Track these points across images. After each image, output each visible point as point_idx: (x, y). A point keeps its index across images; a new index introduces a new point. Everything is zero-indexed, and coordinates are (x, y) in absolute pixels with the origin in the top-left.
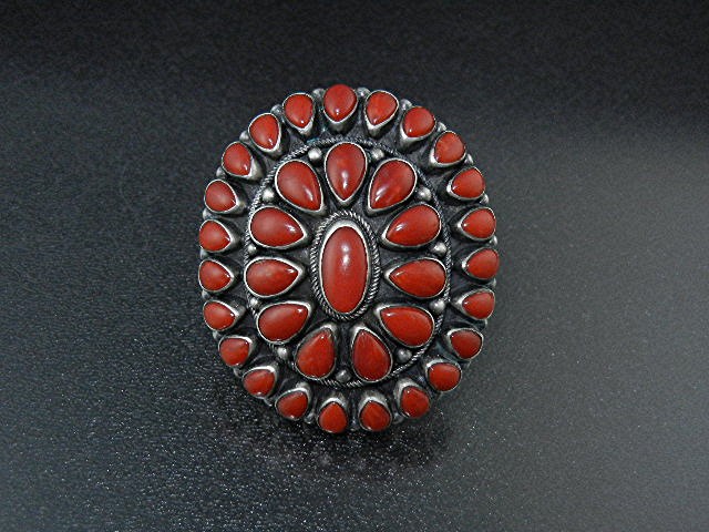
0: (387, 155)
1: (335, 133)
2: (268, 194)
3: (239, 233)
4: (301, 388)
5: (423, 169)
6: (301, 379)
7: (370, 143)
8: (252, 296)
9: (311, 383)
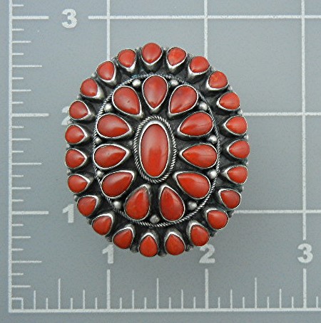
0: (180, 83)
1: (149, 72)
2: (108, 107)
3: (90, 132)
4: (129, 227)
5: (202, 93)
6: (129, 222)
7: (170, 77)
8: (98, 169)
9: (135, 225)
